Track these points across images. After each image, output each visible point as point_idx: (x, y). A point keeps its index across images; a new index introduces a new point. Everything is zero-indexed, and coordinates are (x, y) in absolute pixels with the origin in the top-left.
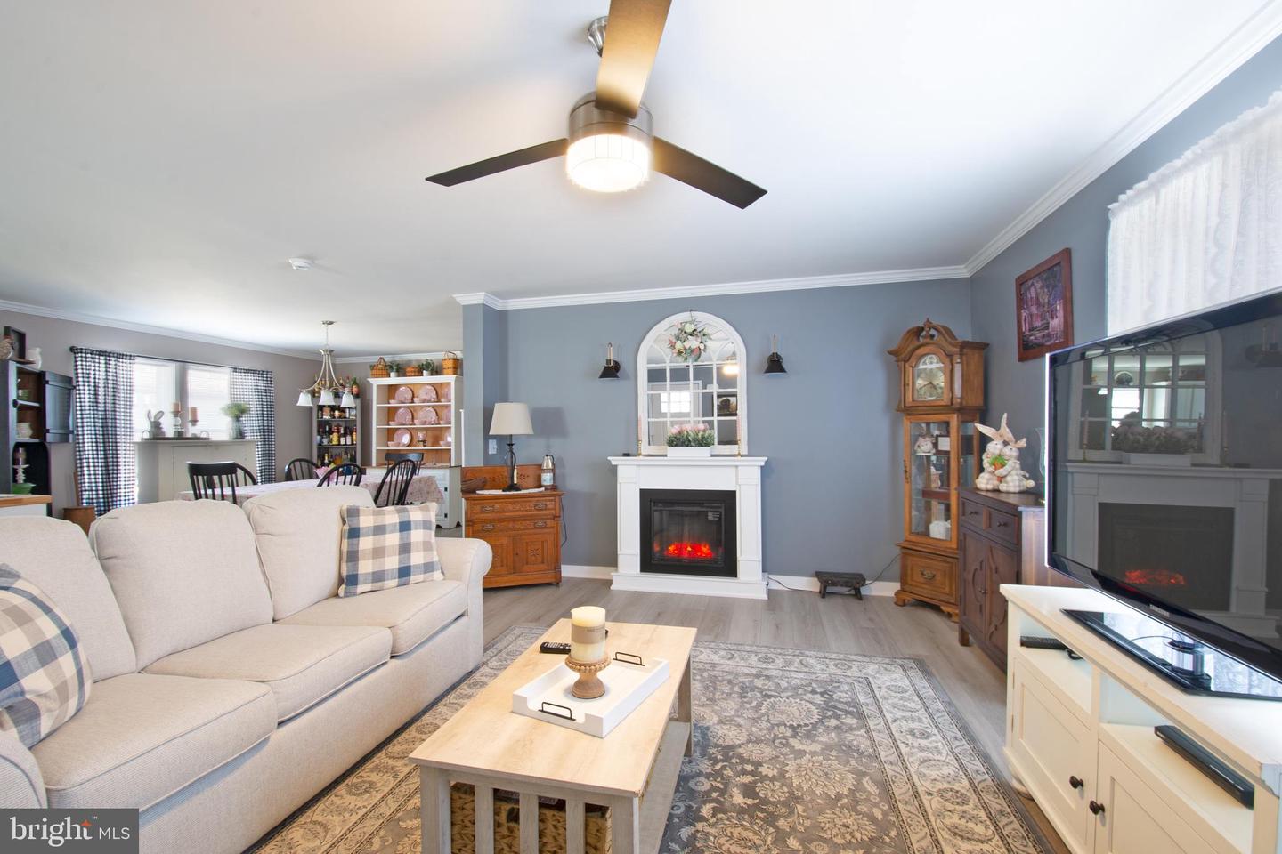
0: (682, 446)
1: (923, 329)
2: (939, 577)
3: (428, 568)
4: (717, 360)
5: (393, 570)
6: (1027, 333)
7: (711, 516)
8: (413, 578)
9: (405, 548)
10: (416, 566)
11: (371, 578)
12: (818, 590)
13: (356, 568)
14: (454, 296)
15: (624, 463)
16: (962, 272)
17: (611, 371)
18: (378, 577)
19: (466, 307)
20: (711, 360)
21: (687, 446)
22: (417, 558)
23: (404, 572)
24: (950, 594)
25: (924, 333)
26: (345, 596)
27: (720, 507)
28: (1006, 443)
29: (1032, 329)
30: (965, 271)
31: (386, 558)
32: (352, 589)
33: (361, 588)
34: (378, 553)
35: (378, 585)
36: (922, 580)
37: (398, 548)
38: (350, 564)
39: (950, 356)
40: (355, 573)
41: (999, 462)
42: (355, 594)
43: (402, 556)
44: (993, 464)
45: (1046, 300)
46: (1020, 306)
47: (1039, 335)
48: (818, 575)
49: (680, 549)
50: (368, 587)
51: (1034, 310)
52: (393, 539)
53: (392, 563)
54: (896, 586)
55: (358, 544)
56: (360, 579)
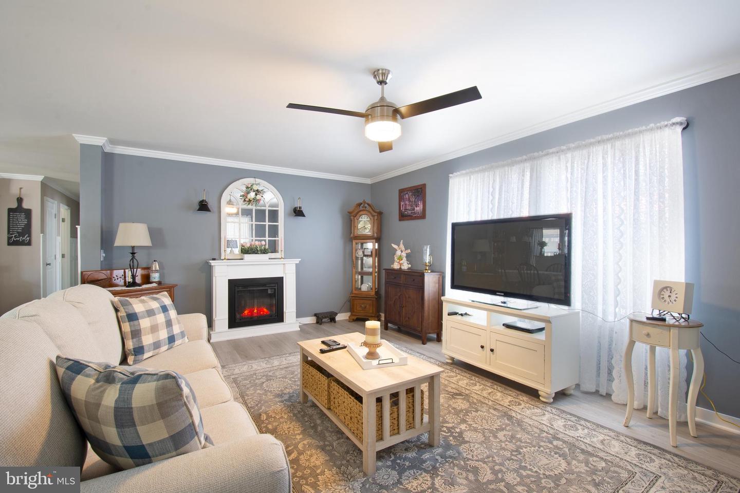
0: (253, 253)
1: (362, 203)
2: (368, 306)
3: (183, 334)
4: (269, 207)
5: (165, 339)
6: (403, 211)
7: (269, 292)
8: (177, 343)
9: (169, 324)
10: (177, 334)
11: (153, 347)
12: (315, 322)
13: (140, 341)
14: (73, 135)
15: (217, 264)
16: (369, 181)
17: (203, 207)
18: (157, 345)
19: (83, 146)
20: (265, 207)
21: (256, 253)
22: (176, 330)
23: (171, 339)
24: (372, 313)
25: (362, 205)
26: (134, 364)
27: (275, 286)
28: (402, 252)
29: (406, 210)
30: (370, 181)
31: (160, 332)
32: (140, 357)
33: (146, 355)
34: (154, 329)
35: (157, 351)
36: (360, 309)
37: (165, 323)
38: (134, 340)
39: (373, 216)
40: (140, 345)
41: (400, 258)
42: (142, 361)
43: (169, 329)
44: (398, 259)
45: (414, 200)
46: (400, 201)
47: (410, 212)
48: (316, 315)
49: (251, 312)
50: (150, 354)
51: (407, 203)
52: (160, 318)
53: (163, 335)
54: (349, 314)
55: (139, 324)
56: (146, 348)
